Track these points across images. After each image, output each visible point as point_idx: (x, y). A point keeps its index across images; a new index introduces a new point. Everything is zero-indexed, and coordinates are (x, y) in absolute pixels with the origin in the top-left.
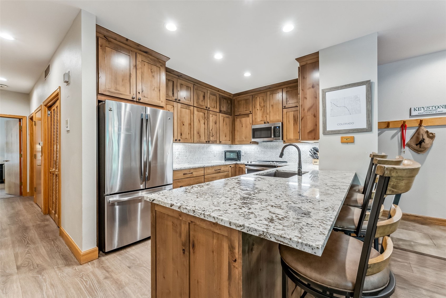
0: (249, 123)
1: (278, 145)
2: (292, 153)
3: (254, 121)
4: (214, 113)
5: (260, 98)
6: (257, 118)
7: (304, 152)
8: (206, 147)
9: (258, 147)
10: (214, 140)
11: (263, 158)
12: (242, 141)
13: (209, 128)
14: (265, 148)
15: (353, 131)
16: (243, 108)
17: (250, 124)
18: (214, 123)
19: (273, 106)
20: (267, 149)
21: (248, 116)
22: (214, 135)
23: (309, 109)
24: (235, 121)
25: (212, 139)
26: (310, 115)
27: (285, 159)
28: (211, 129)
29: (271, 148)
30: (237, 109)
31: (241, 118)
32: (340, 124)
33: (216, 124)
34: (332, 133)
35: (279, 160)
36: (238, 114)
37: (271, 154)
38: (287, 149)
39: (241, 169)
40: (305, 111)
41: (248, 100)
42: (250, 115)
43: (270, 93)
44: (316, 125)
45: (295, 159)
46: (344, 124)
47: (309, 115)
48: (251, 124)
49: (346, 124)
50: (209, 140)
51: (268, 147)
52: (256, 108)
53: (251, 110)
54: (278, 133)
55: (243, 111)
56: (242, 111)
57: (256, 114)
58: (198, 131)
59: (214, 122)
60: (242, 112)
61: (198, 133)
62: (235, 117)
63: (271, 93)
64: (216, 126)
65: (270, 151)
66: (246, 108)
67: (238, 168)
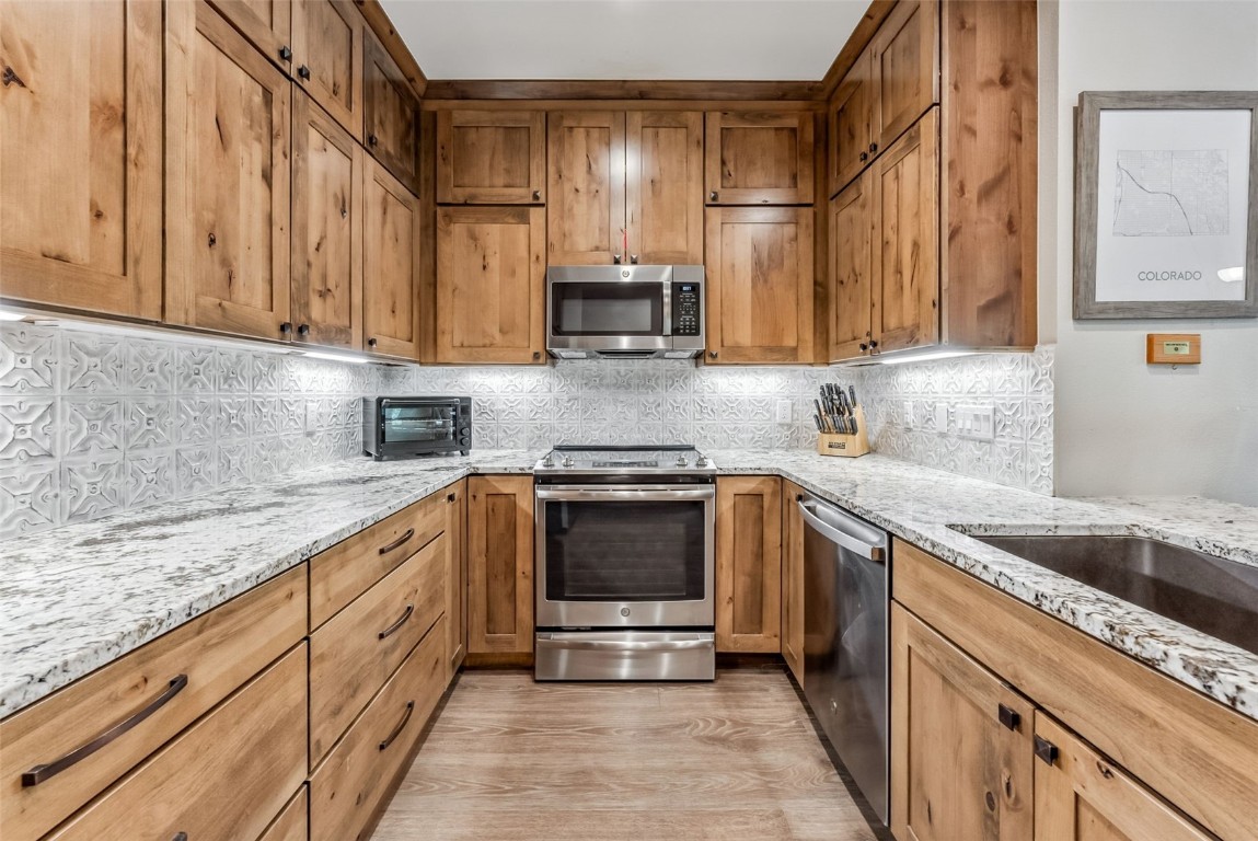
0: (525, 254)
1: (651, 372)
2: (712, 410)
3: (557, 247)
4: (335, 134)
5: (588, 134)
6: (571, 235)
7: (760, 402)
8: (248, 373)
9: (556, 382)
10: (332, 320)
11: (580, 435)
12: (484, 346)
13: (304, 228)
14: (592, 384)
15: (1201, 310)
16: (491, 166)
17: (533, 258)
18: (331, 200)
19: (658, 185)
20: (602, 389)
21: (524, 219)
22: (331, 285)
23: (986, 192)
24: (440, 234)
25: (318, 310)
26: (993, 219)
27: (686, 436)
28: (313, 238)
29: (617, 386)
30: (450, 170)
31: (478, 221)
32: (1151, 276)
33: (346, 215)
34: (1121, 316)
35: (658, 440)
36: (461, 201)
37: (622, 416)
38: (695, 392)
39: (501, 501)
40: (966, 195)
41: (524, 135)
42: (532, 209)
43: (643, 119)
44: (1019, 273)
45: (725, 435)
46: (1165, 276)
47: (988, 221)
48: (538, 258)
49: (1172, 275)
50: (303, 320)
51: (605, 382)
52: (570, 180)
53: (537, 184)
54: (687, 313)
55: (492, 186)
56: (487, 183)
57: (571, 210)
58: (208, 216)
59: (335, 195)
60: (481, 190)
61: (212, 241)
62: (440, 210)
63: (647, 123)
64: (347, 226)
65: (616, 401)
66: (508, 171)
67: (481, 496)
